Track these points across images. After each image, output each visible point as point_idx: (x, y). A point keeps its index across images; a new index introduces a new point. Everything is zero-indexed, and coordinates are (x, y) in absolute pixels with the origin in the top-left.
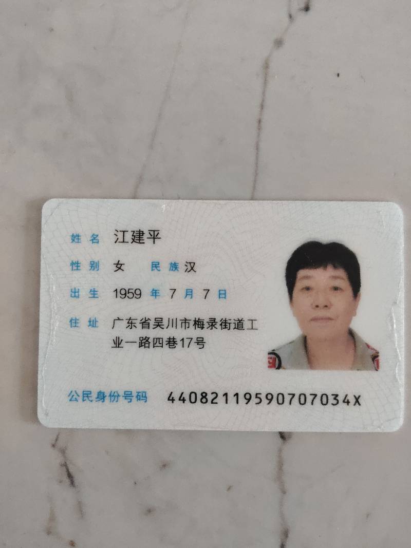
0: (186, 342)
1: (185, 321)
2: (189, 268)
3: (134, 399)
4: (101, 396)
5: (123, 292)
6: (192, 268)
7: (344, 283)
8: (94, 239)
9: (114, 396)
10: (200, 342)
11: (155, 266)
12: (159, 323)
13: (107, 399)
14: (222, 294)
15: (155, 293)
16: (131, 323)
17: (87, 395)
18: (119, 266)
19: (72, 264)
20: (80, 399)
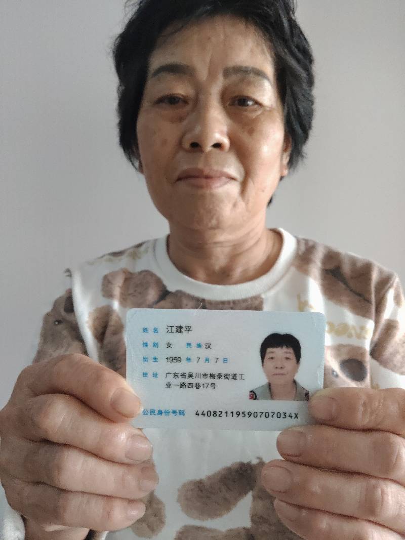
0: (206, 385)
1: (205, 374)
2: (207, 347)
3: (178, 414)
4: (160, 412)
5: (171, 359)
6: (209, 347)
7: (292, 355)
8: (156, 330)
9: (167, 412)
10: (213, 386)
11: (189, 345)
12: (191, 376)
13: (163, 414)
14: (225, 360)
15: (189, 360)
16: (176, 375)
17: (152, 412)
18: (169, 345)
19: (144, 343)
20: (149, 414)
